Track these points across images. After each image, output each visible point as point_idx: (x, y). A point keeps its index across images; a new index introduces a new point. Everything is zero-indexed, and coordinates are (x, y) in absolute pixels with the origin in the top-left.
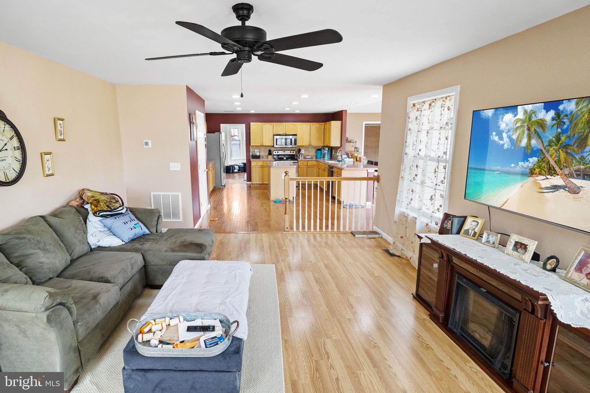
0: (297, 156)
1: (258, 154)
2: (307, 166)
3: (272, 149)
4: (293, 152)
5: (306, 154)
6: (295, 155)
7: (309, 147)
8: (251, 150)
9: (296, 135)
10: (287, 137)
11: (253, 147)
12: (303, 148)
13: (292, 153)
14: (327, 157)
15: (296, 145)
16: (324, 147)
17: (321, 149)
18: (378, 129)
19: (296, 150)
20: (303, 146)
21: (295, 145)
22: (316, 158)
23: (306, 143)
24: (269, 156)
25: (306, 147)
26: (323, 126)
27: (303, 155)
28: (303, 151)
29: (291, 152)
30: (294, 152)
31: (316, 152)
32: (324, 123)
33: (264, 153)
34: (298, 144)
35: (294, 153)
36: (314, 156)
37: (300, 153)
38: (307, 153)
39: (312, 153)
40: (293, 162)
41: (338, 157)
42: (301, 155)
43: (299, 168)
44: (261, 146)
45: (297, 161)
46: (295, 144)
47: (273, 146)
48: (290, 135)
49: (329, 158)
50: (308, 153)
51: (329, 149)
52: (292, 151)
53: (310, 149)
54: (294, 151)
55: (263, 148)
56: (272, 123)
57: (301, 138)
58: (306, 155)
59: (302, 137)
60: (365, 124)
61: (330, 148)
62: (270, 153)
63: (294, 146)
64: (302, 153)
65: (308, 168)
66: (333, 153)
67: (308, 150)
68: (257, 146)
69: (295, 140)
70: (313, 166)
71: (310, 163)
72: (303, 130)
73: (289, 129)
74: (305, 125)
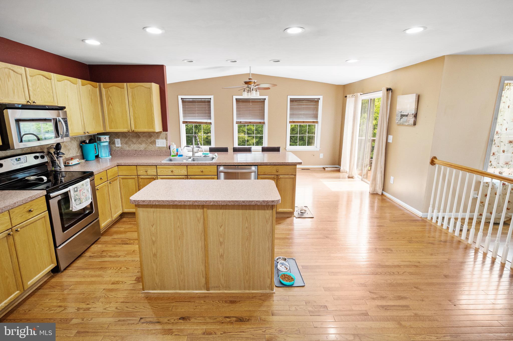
2: (108, 180)
4: (42, 157)
13: (40, 161)
29: (37, 158)
39: (74, 150)
50: (67, 152)
52: (39, 155)
66: (118, 145)
67: (65, 146)
72: (68, 97)
73: (38, 88)
74: (69, 82)
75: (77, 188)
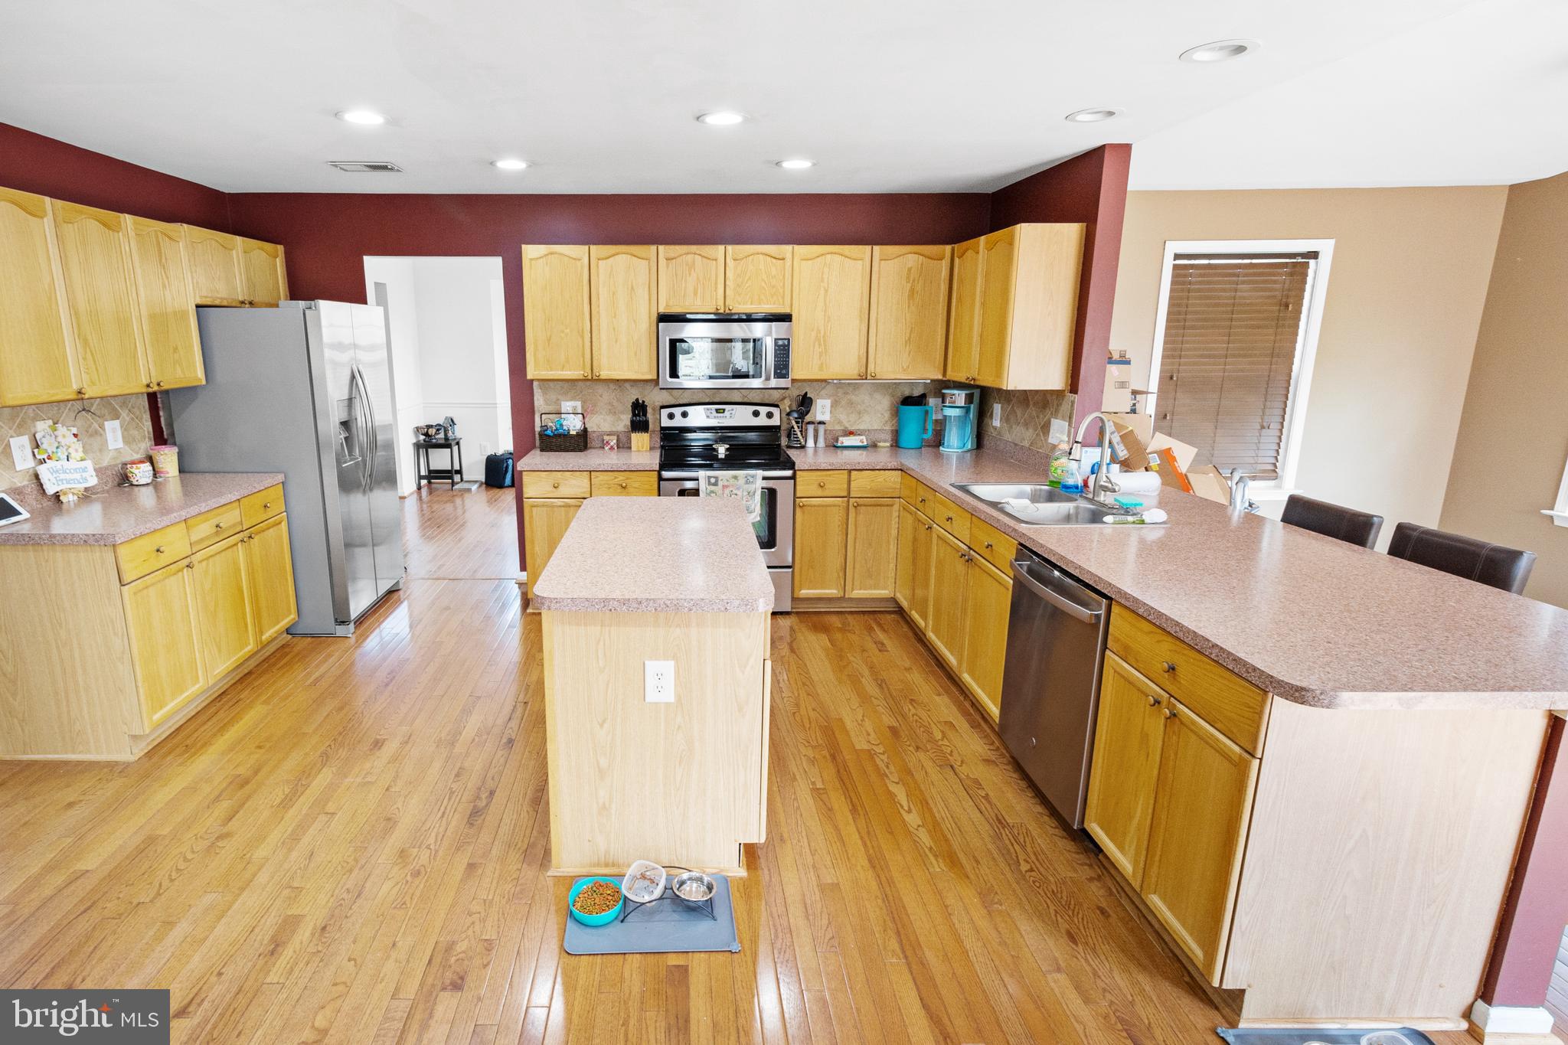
0: (789, 436)
1: (573, 425)
2: (848, 496)
3: (653, 398)
4: (770, 415)
5: (840, 422)
6: (778, 428)
7: (856, 387)
8: (536, 403)
9: (786, 318)
10: (737, 330)
11: (551, 384)
12: (823, 392)
13: (762, 421)
14: (957, 441)
15: (785, 376)
16: (941, 387)
17: (923, 396)
18: (1243, 282)
19: (786, 405)
20: (825, 381)
21: (778, 375)
22: (896, 444)
23: (843, 363)
24: (634, 436)
25: (840, 388)
26: (945, 264)
27: (821, 428)
28: (823, 407)
29: (756, 414)
30: (776, 411)
31: (896, 413)
32: (948, 248)
33: (609, 418)
34: (801, 367)
35: (775, 421)
36: (883, 436)
37: (808, 418)
38: (843, 417)
39: (876, 415)
40: (764, 478)
41: (1055, 464)
42: (811, 428)
43: (798, 510)
44: (586, 380)
45: (789, 473)
46: (782, 368)
47: (656, 382)
48: (749, 319)
49: (969, 446)
50: (853, 417)
51: (969, 399)
52: (763, 410)
53: (863, 397)
54: (777, 406)
55: (606, 395)
56: (645, 247)
57: (814, 334)
58: (838, 427)
59: (819, 331)
60: (1177, 257)
61: (977, 393)
62: (639, 418)
63: (774, 382)
64: (819, 418)
65: (852, 510)
66: (996, 422)
67: (851, 403)
68: (573, 382)
69: (783, 351)
70: (879, 501)
71: (862, 483)
72: (826, 291)
73: (748, 280)
74: (838, 258)
75: (716, 478)
